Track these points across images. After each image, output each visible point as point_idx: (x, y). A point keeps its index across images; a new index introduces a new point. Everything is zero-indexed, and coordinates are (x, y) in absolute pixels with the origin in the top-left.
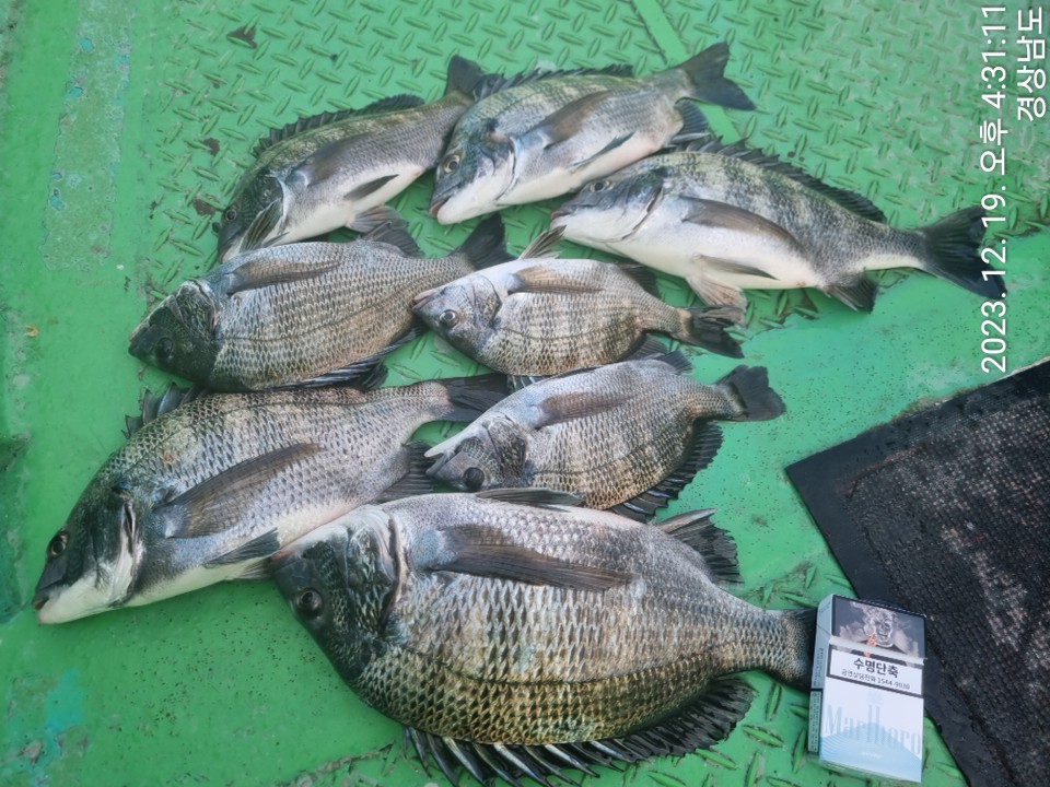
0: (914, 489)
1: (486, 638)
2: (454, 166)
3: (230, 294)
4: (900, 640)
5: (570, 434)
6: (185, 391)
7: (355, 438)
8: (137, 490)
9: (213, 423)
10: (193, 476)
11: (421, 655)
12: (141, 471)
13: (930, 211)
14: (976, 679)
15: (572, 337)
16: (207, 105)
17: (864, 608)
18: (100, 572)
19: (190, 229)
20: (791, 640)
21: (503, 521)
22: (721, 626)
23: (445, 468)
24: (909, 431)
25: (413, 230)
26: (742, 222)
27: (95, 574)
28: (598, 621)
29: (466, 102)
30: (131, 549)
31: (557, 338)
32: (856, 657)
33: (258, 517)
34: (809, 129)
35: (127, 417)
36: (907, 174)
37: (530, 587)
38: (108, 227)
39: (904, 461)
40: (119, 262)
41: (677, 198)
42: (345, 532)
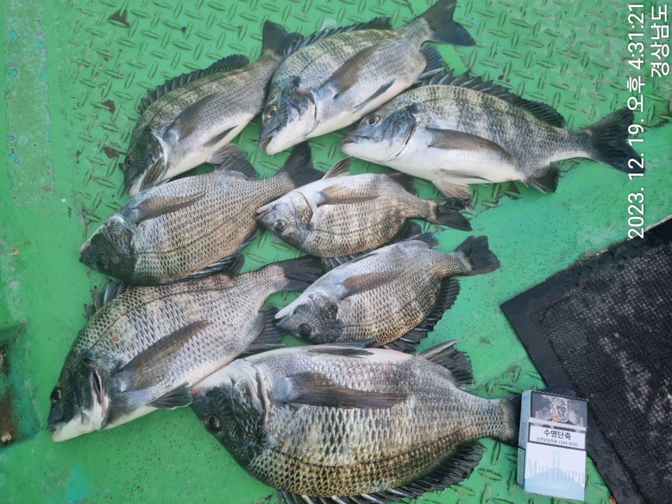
0: (582, 313)
1: (322, 443)
2: (273, 113)
3: (137, 224)
4: (572, 417)
5: (363, 300)
6: (118, 285)
7: (229, 313)
8: (100, 361)
9: (139, 312)
10: (132, 351)
11: (284, 454)
12: (100, 348)
13: (595, 113)
14: (618, 431)
15: (361, 230)
16: (102, 75)
17: (550, 398)
18: (83, 416)
19: (105, 168)
20: (506, 418)
21: (326, 369)
22: (463, 417)
23: (287, 323)
24: (579, 274)
25: (251, 157)
26: (468, 143)
27: (80, 416)
28: (388, 425)
29: (278, 58)
30: (100, 401)
31: (351, 233)
32: (545, 429)
33: (175, 374)
34: (512, 56)
35: (85, 305)
36: (580, 86)
38: (51, 172)
39: (576, 296)
40: (62, 197)
41: (424, 130)
42: (230, 381)
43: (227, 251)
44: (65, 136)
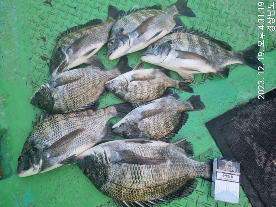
0: (238, 127)
1: (131, 179)
2: (112, 43)
3: (55, 88)
4: (234, 169)
5: (149, 121)
6: (46, 113)
7: (93, 126)
8: (38, 145)
9: (55, 125)
10: (52, 141)
11: (115, 184)
12: (39, 139)
13: (244, 45)
14: (253, 175)
15: (148, 92)
16: (41, 26)
17: (225, 161)
18: (34, 168)
19: (42, 65)
20: (207, 169)
21: (133, 148)
22: (190, 169)
23: (117, 130)
24: (237, 111)
25: (103, 61)
26: (193, 57)
28: (159, 172)
29: (114, 20)
31: (144, 93)
32: (223, 174)
33: (70, 151)
34: (211, 22)
35: (32, 122)
36: (238, 34)
37: (141, 165)
38: (19, 66)
39: (236, 120)
40: (23, 77)
41: (175, 51)
42: (94, 153)
43: (93, 100)
44: (25, 51)
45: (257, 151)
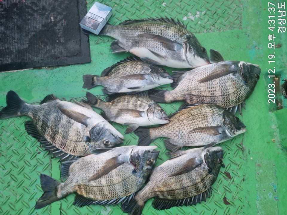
4: (87, 20)
5: (140, 71)
9: (224, 93)
10: (229, 77)
13: (10, 122)
14: (74, 17)
15: (130, 100)
19: (231, 168)
32: (97, 20)
34: (28, 162)
35: (245, 109)
36: (8, 137)
38: (257, 174)
39: (63, 57)
42: (195, 56)
44: (249, 192)
45: (61, 31)
